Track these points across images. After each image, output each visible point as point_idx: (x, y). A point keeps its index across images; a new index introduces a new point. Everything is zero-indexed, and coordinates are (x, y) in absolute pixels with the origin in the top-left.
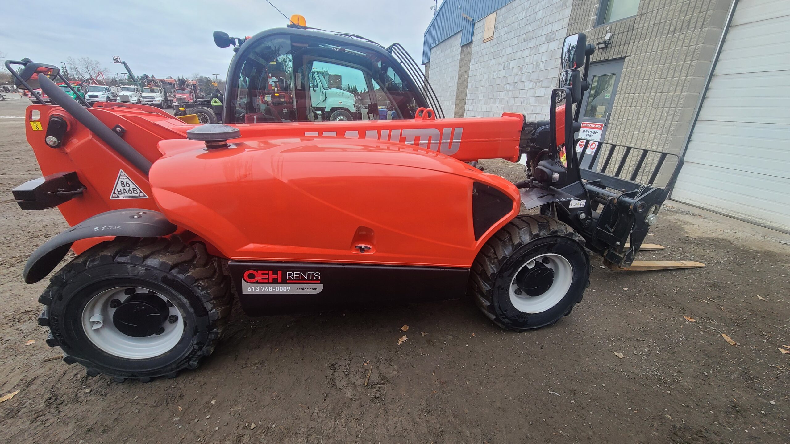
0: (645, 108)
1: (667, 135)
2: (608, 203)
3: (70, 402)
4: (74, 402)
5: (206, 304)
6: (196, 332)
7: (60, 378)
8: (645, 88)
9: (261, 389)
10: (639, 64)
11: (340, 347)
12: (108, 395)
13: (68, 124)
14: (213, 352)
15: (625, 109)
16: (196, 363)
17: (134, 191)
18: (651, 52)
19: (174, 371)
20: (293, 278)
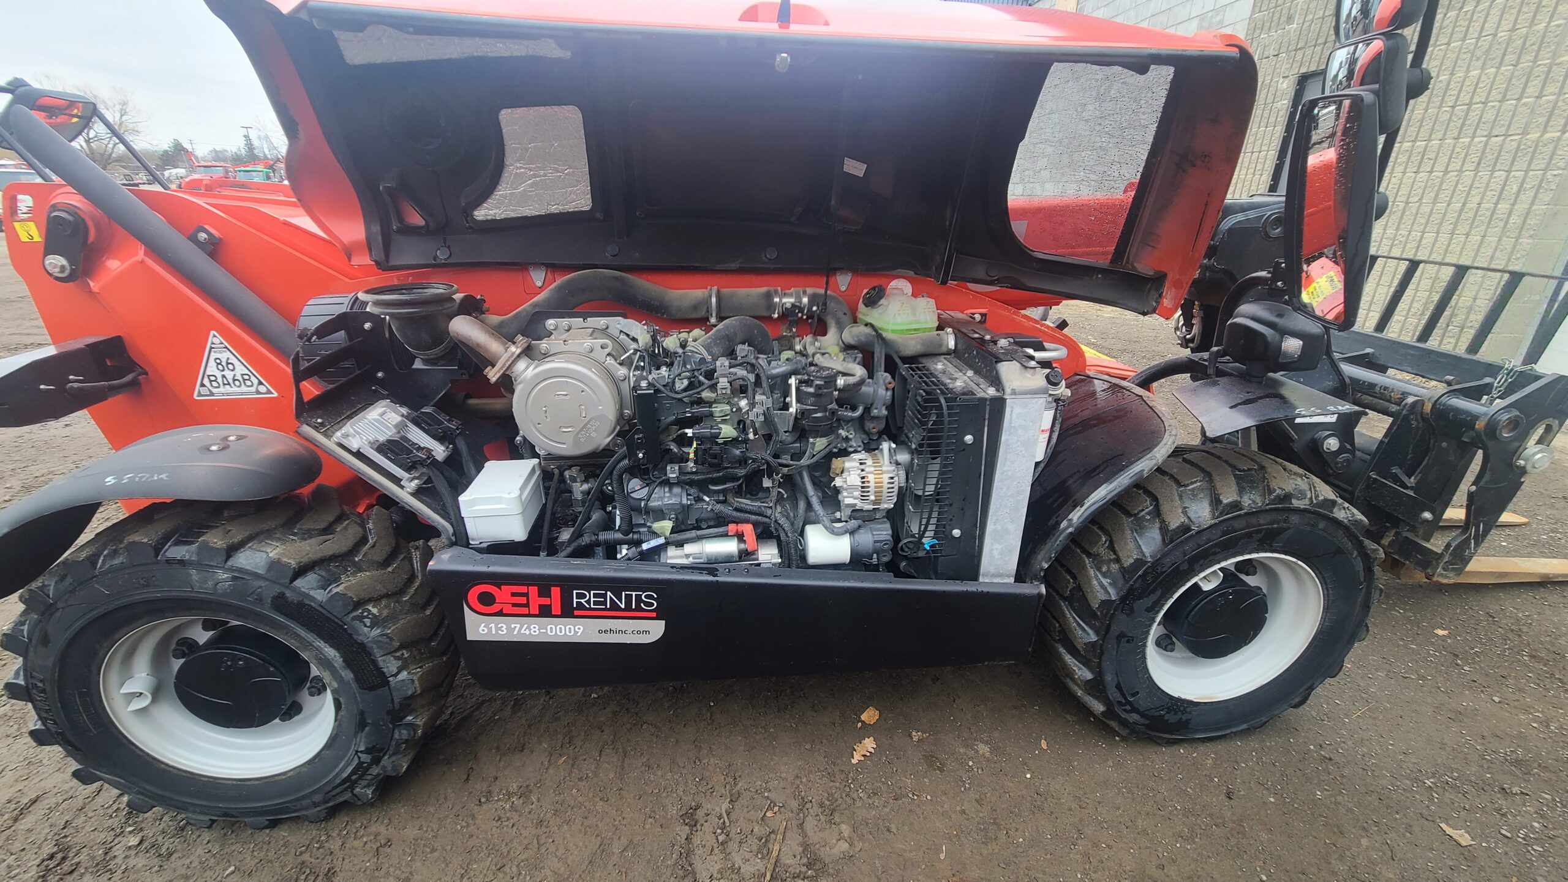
0: (1456, 173)
1: (1518, 238)
2: (1404, 412)
3: (90, 870)
4: (97, 872)
5: (384, 661)
6: (362, 725)
7: (87, 801)
8: (1459, 126)
9: (514, 869)
10: (1443, 68)
11: (712, 759)
12: (175, 856)
13: (90, 224)
14: (407, 769)
15: (1401, 179)
16: (369, 792)
17: (244, 380)
18: (1478, 38)
19: (319, 809)
20: (590, 605)
